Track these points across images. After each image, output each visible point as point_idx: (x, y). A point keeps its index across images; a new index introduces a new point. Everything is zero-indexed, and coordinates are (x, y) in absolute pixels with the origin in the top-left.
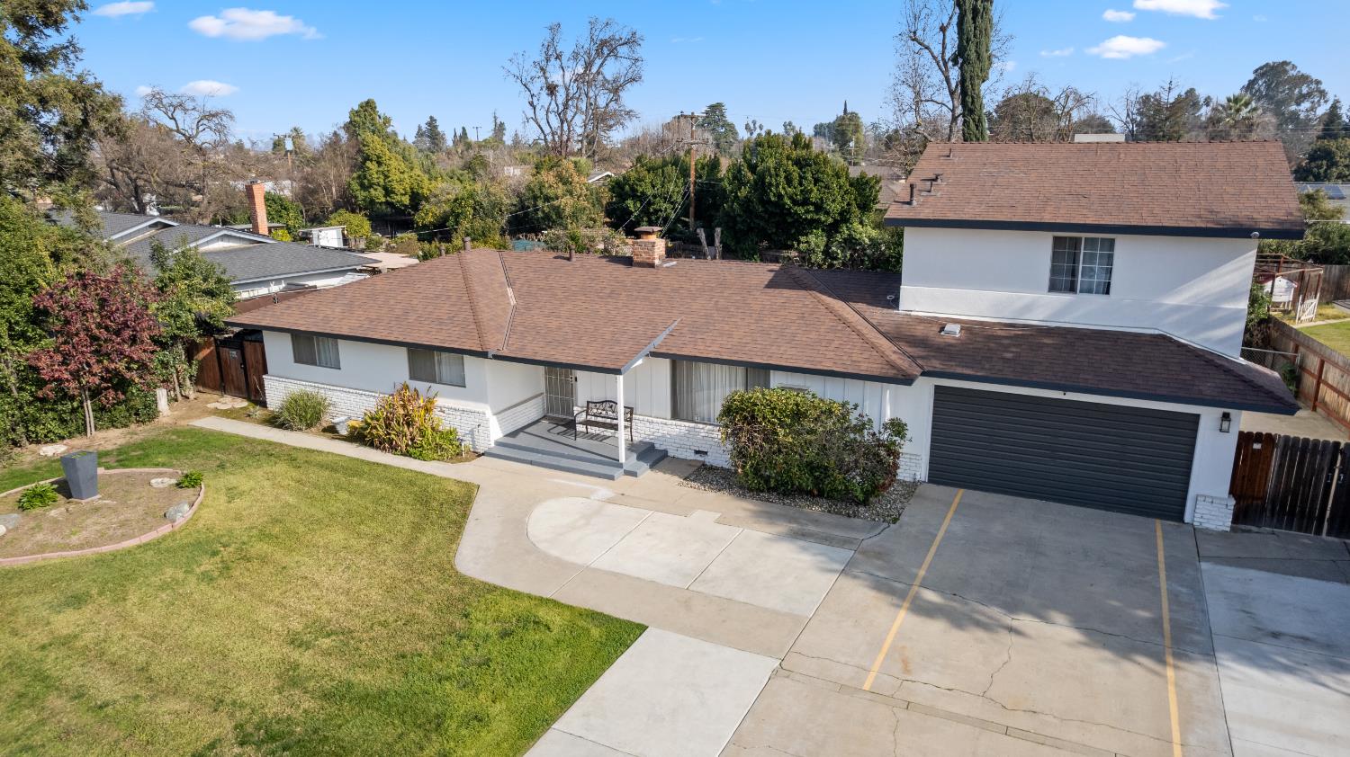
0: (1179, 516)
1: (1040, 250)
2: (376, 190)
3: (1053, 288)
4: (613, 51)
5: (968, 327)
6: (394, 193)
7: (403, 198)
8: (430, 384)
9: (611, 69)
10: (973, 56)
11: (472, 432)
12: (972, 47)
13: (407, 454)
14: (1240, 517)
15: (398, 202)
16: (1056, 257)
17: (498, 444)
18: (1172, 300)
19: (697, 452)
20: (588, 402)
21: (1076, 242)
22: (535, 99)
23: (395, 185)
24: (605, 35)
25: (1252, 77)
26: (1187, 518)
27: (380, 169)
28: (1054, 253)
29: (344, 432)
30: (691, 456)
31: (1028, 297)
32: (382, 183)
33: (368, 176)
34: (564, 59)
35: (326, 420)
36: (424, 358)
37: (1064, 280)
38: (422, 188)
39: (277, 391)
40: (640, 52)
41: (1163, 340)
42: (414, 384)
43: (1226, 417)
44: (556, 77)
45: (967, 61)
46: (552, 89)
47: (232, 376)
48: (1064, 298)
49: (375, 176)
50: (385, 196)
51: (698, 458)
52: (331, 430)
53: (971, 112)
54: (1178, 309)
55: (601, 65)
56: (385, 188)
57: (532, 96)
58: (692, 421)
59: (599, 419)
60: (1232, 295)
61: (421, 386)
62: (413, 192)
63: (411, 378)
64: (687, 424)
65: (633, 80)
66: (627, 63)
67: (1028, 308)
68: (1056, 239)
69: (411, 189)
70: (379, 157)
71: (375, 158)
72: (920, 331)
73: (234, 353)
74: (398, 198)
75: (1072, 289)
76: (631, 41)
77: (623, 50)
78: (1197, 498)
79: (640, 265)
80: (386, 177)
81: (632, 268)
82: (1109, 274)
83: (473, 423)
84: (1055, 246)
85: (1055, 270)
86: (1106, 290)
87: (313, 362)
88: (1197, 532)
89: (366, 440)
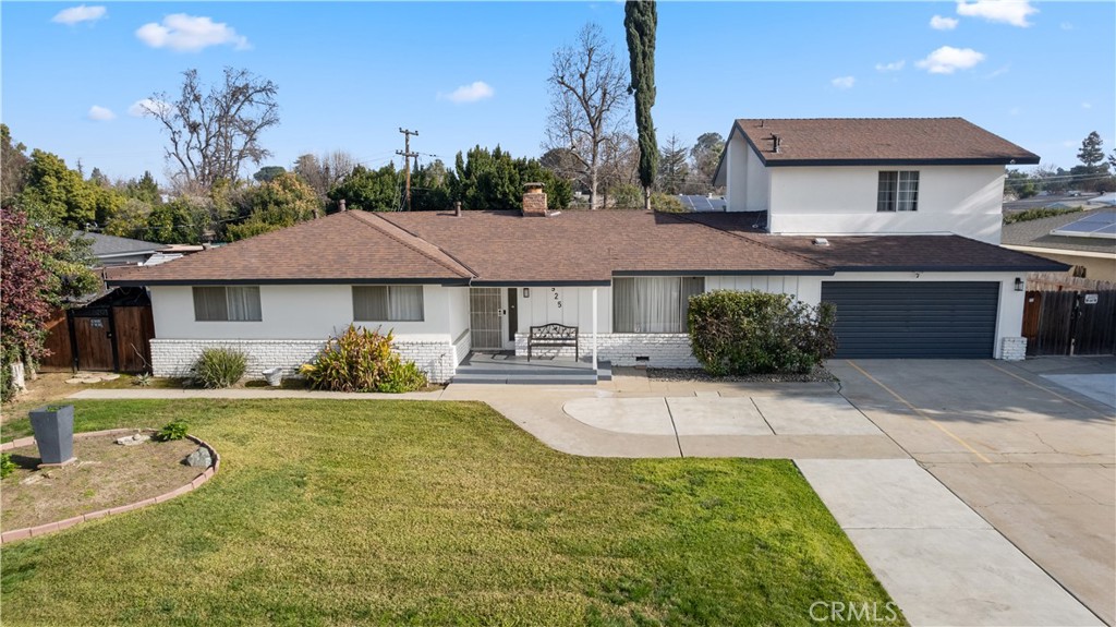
0: (990, 356)
1: (868, 181)
2: (56, 204)
3: (880, 208)
4: (248, 99)
5: (831, 239)
6: (79, 207)
7: (89, 213)
8: (379, 323)
9: (248, 112)
10: (645, 87)
11: (431, 364)
12: (643, 80)
13: (376, 388)
14: (1031, 350)
15: (83, 217)
16: (881, 186)
17: (458, 372)
18: (958, 211)
19: (638, 359)
20: (531, 328)
21: (893, 175)
22: (177, 136)
23: (79, 199)
24: (240, 83)
25: (697, 143)
26: (997, 355)
27: (61, 184)
28: (880, 184)
29: (277, 383)
30: (635, 363)
31: (865, 216)
32: (64, 198)
33: (46, 191)
34: (202, 101)
36: (371, 293)
37: (886, 203)
38: (110, 204)
39: (172, 352)
40: (275, 98)
41: (958, 239)
42: (357, 324)
43: (1018, 281)
44: (195, 116)
45: (640, 90)
46: (194, 128)
47: (92, 348)
48: (887, 216)
49: (55, 190)
50: (67, 211)
51: (641, 363)
52: (263, 383)
53: (646, 128)
54: (962, 216)
55: (238, 109)
56: (67, 203)
57: (174, 133)
58: (633, 332)
59: (542, 342)
60: (992, 205)
61: (371, 326)
62: (99, 208)
63: (356, 319)
64: (631, 335)
65: (269, 122)
66: (264, 108)
67: (866, 223)
68: (881, 173)
69: (98, 204)
70: (57, 172)
71: (52, 173)
72: (797, 243)
73: (98, 323)
74: (83, 213)
75: (891, 208)
76: (267, 89)
77: (256, 97)
78: (1003, 340)
79: (531, 215)
80: (69, 192)
81: (525, 219)
82: (915, 196)
83: (433, 354)
84: (880, 179)
85: (881, 196)
86: (914, 208)
87: (221, 316)
88: (1010, 362)
89: (314, 386)
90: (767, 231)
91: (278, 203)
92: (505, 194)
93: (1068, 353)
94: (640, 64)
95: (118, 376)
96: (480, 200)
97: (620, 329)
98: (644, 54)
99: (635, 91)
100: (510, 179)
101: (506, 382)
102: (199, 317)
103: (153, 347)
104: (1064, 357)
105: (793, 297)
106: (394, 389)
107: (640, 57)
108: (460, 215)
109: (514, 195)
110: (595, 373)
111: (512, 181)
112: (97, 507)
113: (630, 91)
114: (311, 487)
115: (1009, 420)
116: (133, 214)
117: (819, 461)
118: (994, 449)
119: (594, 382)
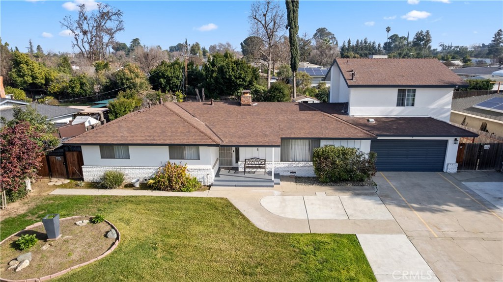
0: (442, 170)
1: (394, 93)
2: (27, 77)
3: (398, 105)
4: (109, 18)
5: (376, 119)
6: (38, 78)
7: (42, 81)
8: (181, 160)
9: (110, 24)
10: (294, 26)
11: (203, 178)
12: (293, 23)
13: (180, 190)
14: (459, 168)
15: (39, 82)
17: (215, 181)
18: (432, 107)
19: (291, 172)
20: (245, 160)
21: (405, 90)
22: (77, 37)
23: (37, 75)
24: (105, 11)
25: (316, 32)
26: (445, 170)
27: (29, 67)
28: (398, 94)
29: (137, 185)
30: (290, 174)
31: (391, 108)
32: (30, 74)
33: (22, 71)
34: (88, 19)
35: (126, 182)
36: (176, 150)
37: (401, 103)
38: (51, 76)
39: (91, 173)
40: (122, 18)
41: (430, 119)
42: (172, 161)
43: (456, 140)
44: (85, 27)
45: (291, 28)
46: (85, 33)
47: (57, 169)
48: (401, 108)
49: (26, 71)
50: (32, 80)
51: (292, 174)
52: (131, 186)
53: (294, 45)
54: (434, 109)
55: (105, 23)
56: (32, 76)
57: (76, 35)
58: (289, 161)
59: (250, 165)
60: (447, 104)
61: (177, 162)
62: (46, 78)
63: (170, 159)
64: (288, 163)
65: (120, 30)
66: (117, 23)
67: (391, 112)
68: (399, 90)
69: (45, 76)
70: (26, 62)
71: (24, 62)
72: (361, 121)
73: (59, 158)
74: (39, 81)
75: (402, 105)
76: (118, 14)
77: (113, 17)
78: (448, 164)
79: (244, 105)
80: (32, 71)
81: (242, 107)
82: (414, 100)
83: (204, 174)
84: (398, 92)
85: (398, 100)
86: (413, 105)
87: (113, 157)
88: (450, 174)
89: (154, 188)
90: (348, 114)
91: (127, 79)
92: (230, 76)
93: (475, 169)
94: (292, 16)
95: (69, 181)
96: (219, 78)
97: (284, 160)
98: (294, 11)
99: (289, 28)
100: (232, 69)
101: (235, 186)
102: (102, 157)
103: (83, 169)
104: (473, 171)
105: (358, 149)
106: (188, 190)
107: (292, 12)
108: (213, 105)
109: (234, 76)
110: (273, 181)
111: (233, 70)
112: (74, 263)
113: (287, 28)
114: (159, 250)
115: (447, 211)
116: (61, 80)
117: (366, 235)
118: (439, 229)
119: (273, 186)
